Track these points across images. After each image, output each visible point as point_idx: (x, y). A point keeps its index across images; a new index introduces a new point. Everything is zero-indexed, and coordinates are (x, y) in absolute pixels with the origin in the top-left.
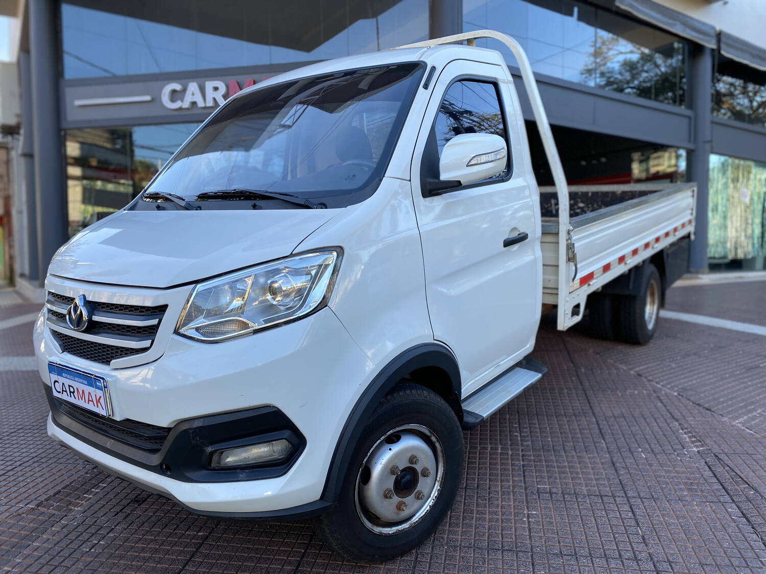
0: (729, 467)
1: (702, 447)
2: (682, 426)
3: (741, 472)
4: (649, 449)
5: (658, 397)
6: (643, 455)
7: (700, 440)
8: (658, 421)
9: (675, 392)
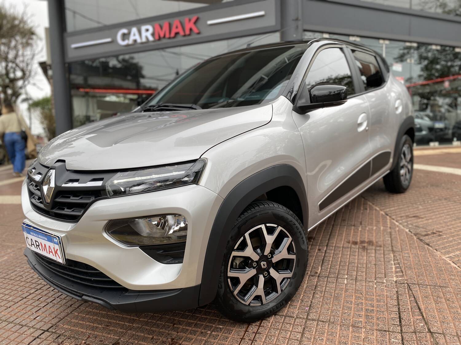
0: (414, 297)
1: (401, 277)
2: (395, 257)
3: (423, 303)
4: (355, 277)
5: (391, 233)
6: (346, 282)
7: (404, 271)
8: (378, 252)
9: (407, 229)
